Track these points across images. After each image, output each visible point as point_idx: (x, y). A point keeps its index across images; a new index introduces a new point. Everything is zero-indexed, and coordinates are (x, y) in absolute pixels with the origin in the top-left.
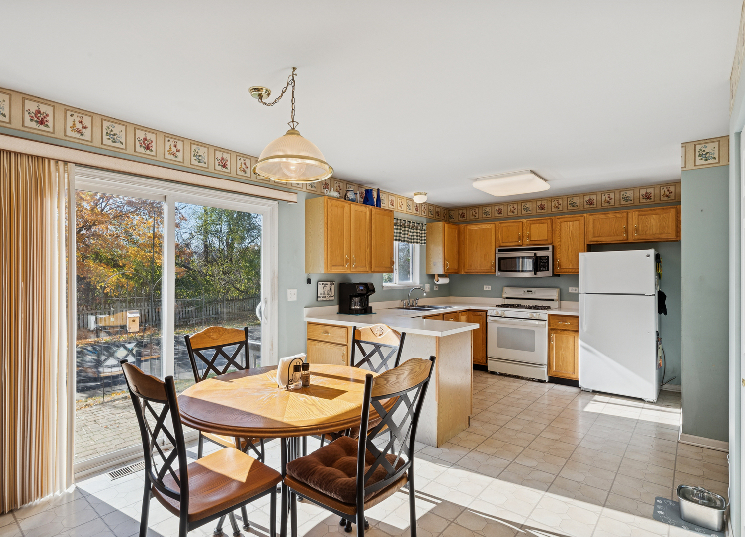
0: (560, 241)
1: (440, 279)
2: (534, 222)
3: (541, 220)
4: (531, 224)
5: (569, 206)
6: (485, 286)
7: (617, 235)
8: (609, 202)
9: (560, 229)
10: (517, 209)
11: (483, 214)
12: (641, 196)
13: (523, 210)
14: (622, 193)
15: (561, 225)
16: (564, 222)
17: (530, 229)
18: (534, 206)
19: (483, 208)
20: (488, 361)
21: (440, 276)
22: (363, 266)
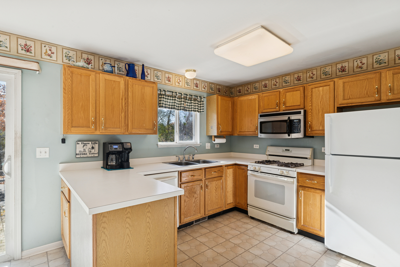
0: (312, 106)
1: (216, 139)
2: (289, 90)
3: (295, 88)
4: (286, 92)
5: (322, 75)
6: (254, 145)
7: (369, 96)
8: (361, 67)
9: (312, 95)
10: (278, 83)
11: (254, 89)
12: (397, 57)
13: (283, 83)
14: (375, 57)
15: (312, 91)
16: (315, 88)
17: (286, 97)
18: (292, 78)
19: (254, 84)
20: (248, 208)
21: (216, 137)
22: (117, 128)
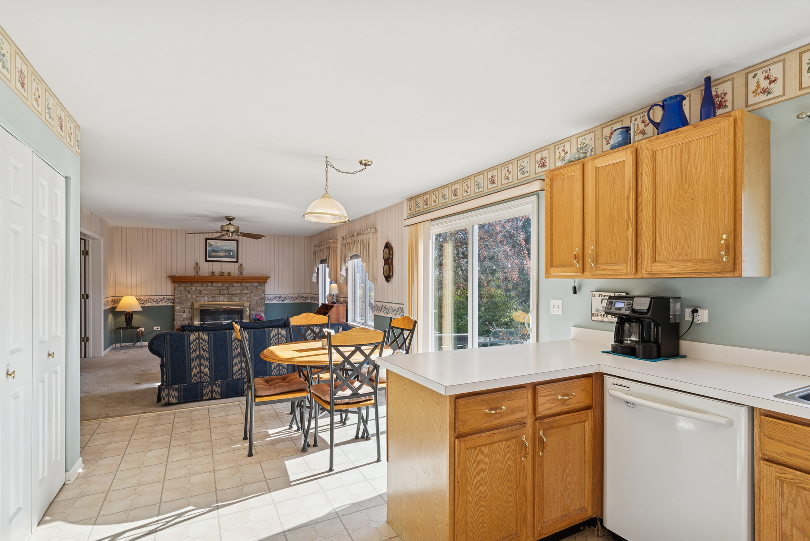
22: (619, 263)
